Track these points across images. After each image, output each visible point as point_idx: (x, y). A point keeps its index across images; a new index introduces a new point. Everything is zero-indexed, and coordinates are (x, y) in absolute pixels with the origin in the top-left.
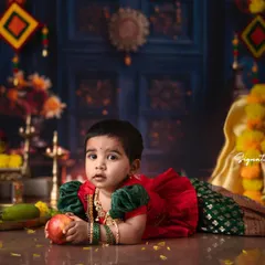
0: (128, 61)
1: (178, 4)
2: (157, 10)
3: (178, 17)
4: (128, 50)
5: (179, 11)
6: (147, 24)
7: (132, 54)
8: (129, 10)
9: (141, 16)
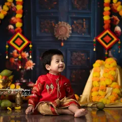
0: (63, 44)
1: (84, 20)
2: (75, 22)
3: (84, 25)
4: (62, 39)
5: (85, 23)
6: (71, 28)
7: (64, 41)
8: (63, 22)
9: (68, 25)
